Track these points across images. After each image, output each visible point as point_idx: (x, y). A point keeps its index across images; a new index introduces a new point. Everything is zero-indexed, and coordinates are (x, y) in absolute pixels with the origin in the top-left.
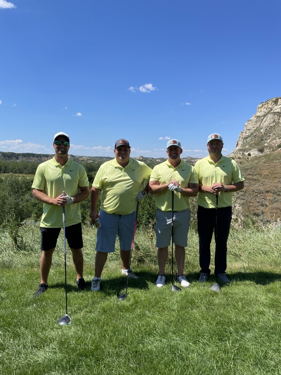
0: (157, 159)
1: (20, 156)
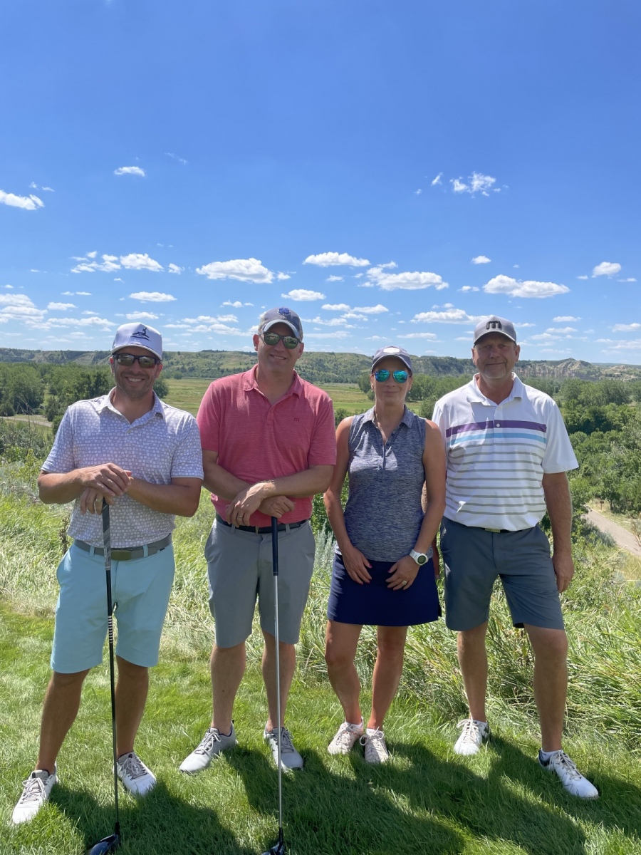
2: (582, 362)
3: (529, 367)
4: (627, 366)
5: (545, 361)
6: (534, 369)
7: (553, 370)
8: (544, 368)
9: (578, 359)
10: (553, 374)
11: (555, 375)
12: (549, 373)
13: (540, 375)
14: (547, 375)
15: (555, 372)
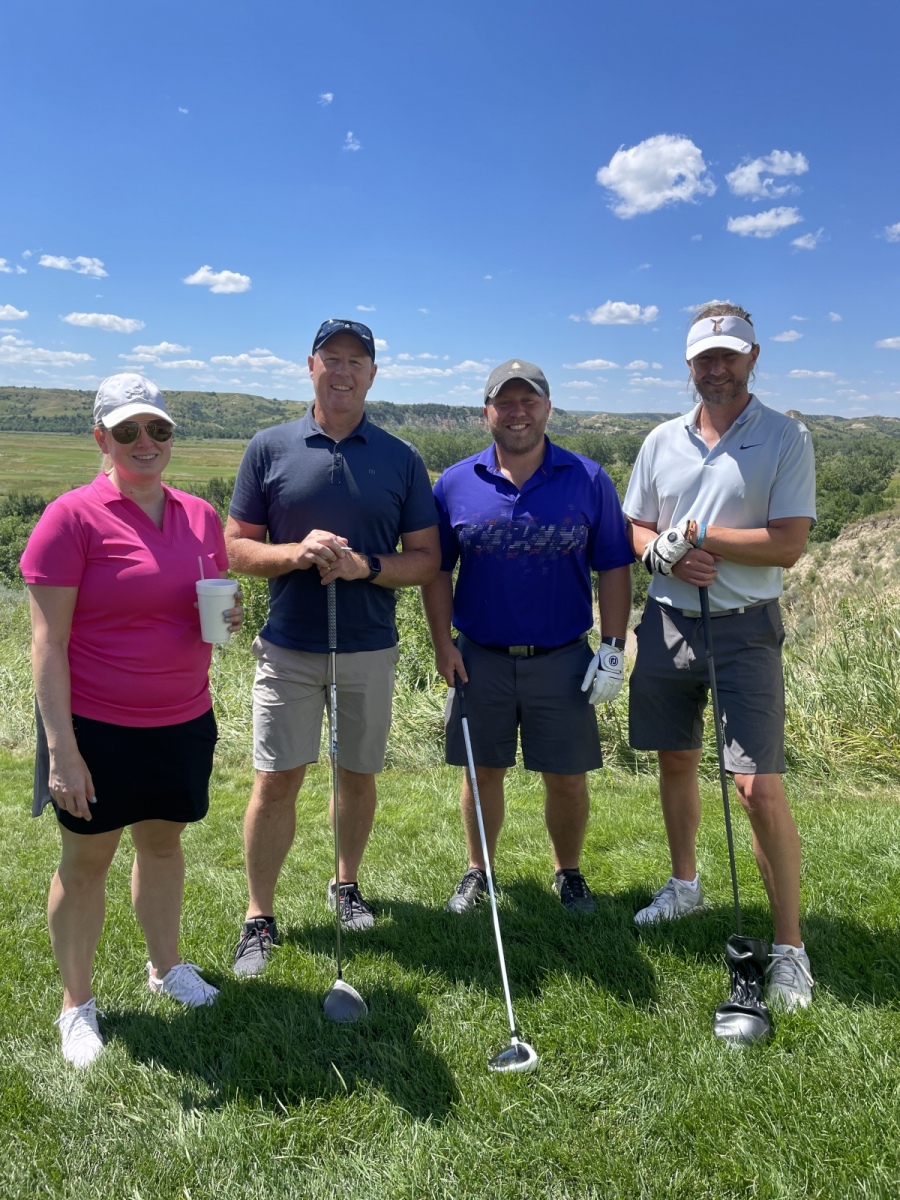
0: (856, 420)
1: (407, 415)
4: (610, 415)
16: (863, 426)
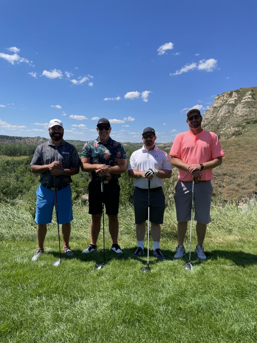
2: (44, 138)
3: (23, 139)
5: (29, 137)
6: (25, 141)
7: (33, 141)
8: (29, 140)
9: (41, 137)
10: (33, 142)
11: (34, 143)
12: (31, 142)
13: (28, 143)
14: (30, 143)
15: (34, 142)
16: (126, 145)
